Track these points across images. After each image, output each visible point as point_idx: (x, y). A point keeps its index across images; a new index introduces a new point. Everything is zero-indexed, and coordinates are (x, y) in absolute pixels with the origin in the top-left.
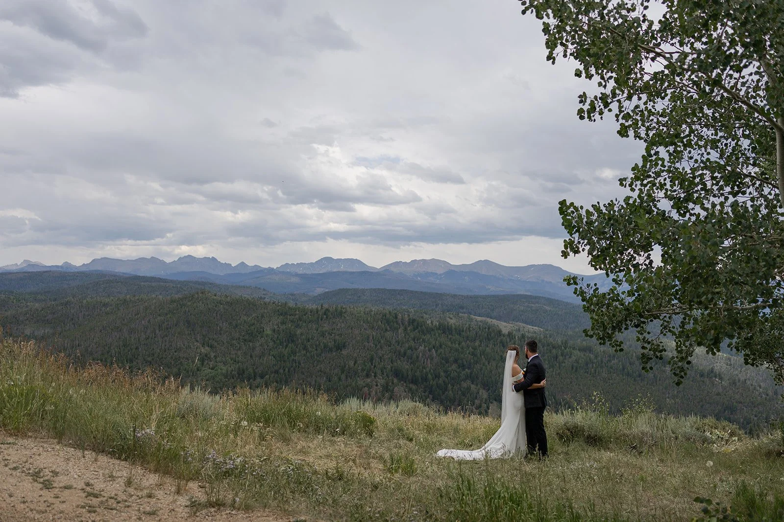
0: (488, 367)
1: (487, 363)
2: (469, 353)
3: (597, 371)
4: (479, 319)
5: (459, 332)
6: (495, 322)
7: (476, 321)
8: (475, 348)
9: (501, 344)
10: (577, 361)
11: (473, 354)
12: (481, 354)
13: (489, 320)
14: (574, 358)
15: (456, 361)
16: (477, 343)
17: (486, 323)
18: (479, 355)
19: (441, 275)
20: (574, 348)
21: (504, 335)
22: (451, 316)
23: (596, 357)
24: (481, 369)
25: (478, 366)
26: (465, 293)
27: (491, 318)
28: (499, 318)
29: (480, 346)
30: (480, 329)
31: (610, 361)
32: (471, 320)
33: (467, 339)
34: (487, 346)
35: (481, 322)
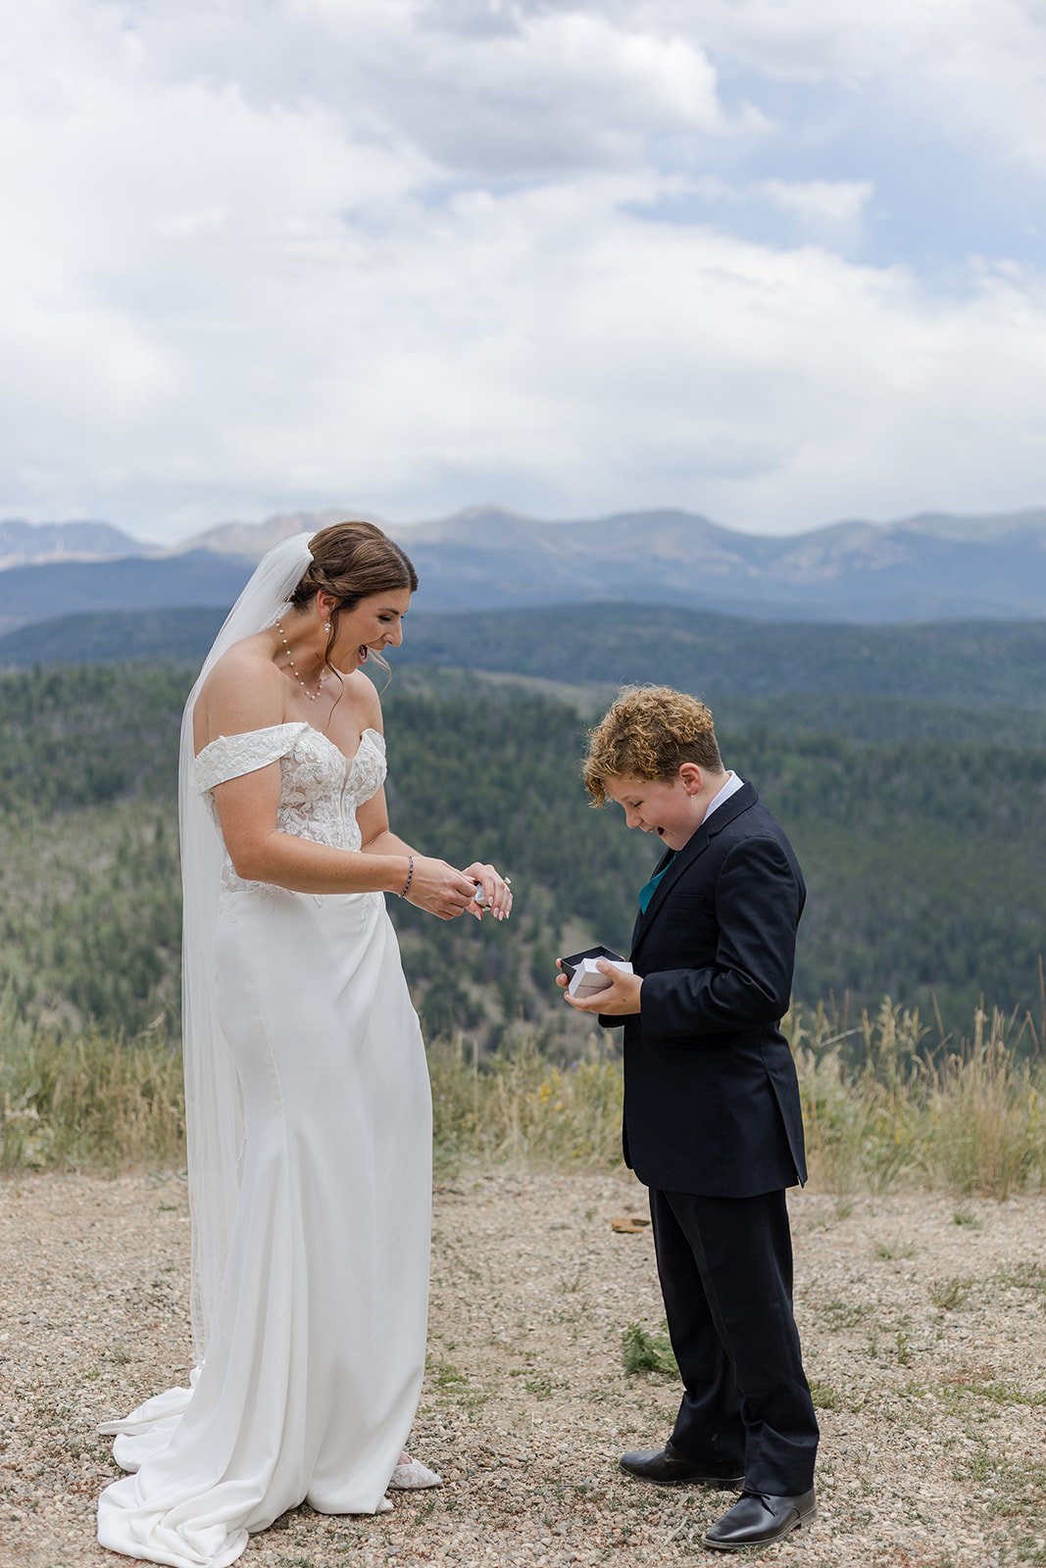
1: (543, 807)
2: (491, 782)
4: (498, 679)
5: (455, 720)
7: (490, 685)
8: (505, 767)
10: (797, 785)
11: (504, 784)
12: (525, 782)
14: (787, 777)
15: (455, 807)
16: (510, 752)
17: (517, 692)
18: (519, 785)
20: (785, 749)
22: (417, 676)
23: (849, 768)
24: (529, 826)
25: (519, 820)
27: (525, 672)
28: (549, 673)
29: (519, 758)
30: (513, 708)
31: (887, 778)
32: (474, 684)
33: (481, 738)
34: (539, 758)
35: (505, 687)
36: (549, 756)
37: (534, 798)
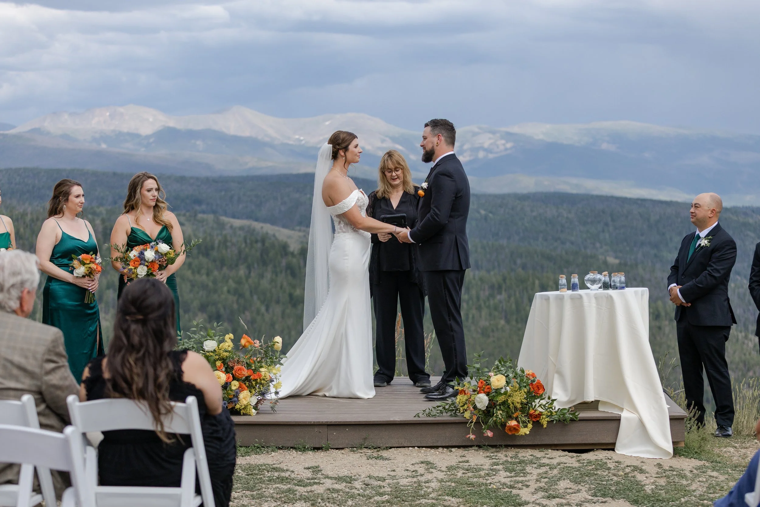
0: (267, 317)
1: (263, 309)
2: (229, 292)
3: (471, 316)
4: (237, 223)
5: (206, 249)
6: (268, 228)
7: (231, 227)
8: (239, 282)
9: (289, 272)
11: (237, 293)
12: (251, 292)
13: (257, 225)
15: (203, 308)
16: (242, 271)
17: (251, 231)
18: (247, 294)
19: (148, 137)
21: (292, 254)
26: (204, 173)
27: (257, 220)
28: (273, 221)
29: (248, 277)
30: (246, 242)
31: (492, 296)
32: (221, 226)
33: (223, 263)
34: (261, 276)
35: (241, 228)
36: (268, 275)
37: (257, 303)
